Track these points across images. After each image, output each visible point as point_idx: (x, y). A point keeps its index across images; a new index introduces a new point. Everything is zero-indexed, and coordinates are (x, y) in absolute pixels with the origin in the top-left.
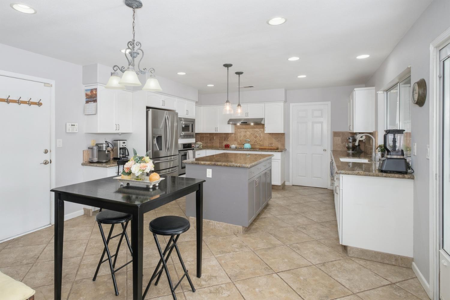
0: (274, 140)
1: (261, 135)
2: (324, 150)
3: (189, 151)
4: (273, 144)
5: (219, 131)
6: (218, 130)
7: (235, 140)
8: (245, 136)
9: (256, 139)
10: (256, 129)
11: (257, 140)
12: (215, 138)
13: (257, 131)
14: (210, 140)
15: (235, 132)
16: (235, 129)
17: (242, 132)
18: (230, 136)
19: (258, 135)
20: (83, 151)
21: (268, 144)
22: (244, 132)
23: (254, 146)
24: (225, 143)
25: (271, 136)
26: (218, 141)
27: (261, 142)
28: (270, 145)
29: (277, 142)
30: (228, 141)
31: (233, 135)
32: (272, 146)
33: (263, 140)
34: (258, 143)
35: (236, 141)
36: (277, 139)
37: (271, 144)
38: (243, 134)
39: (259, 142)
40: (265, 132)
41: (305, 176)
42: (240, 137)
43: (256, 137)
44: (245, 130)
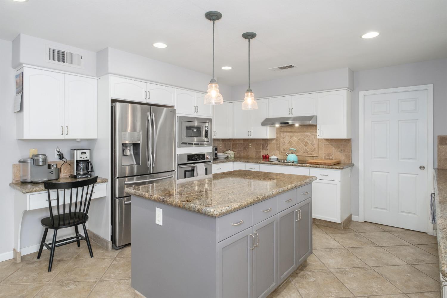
0: (334, 149)
1: (313, 142)
2: (420, 168)
3: (197, 165)
4: (333, 156)
5: (253, 137)
6: (252, 135)
7: (277, 149)
8: (290, 143)
9: (306, 148)
10: (305, 133)
11: (308, 150)
12: (250, 146)
13: (307, 136)
14: (244, 148)
15: (277, 137)
16: (277, 133)
17: (287, 137)
18: (270, 144)
19: (309, 142)
20: (13, 165)
21: (324, 155)
22: (290, 137)
23: (303, 157)
24: (263, 153)
25: (328, 144)
26: (255, 149)
27: (313, 153)
28: (327, 158)
29: (338, 153)
30: (268, 150)
31: (274, 142)
32: (330, 159)
33: (316, 149)
34: (309, 154)
35: (278, 150)
36: (339, 147)
37: (329, 155)
38: (287, 139)
39: (311, 153)
40: (318, 137)
41: (386, 209)
42: (284, 145)
43: (306, 144)
44: (291, 134)
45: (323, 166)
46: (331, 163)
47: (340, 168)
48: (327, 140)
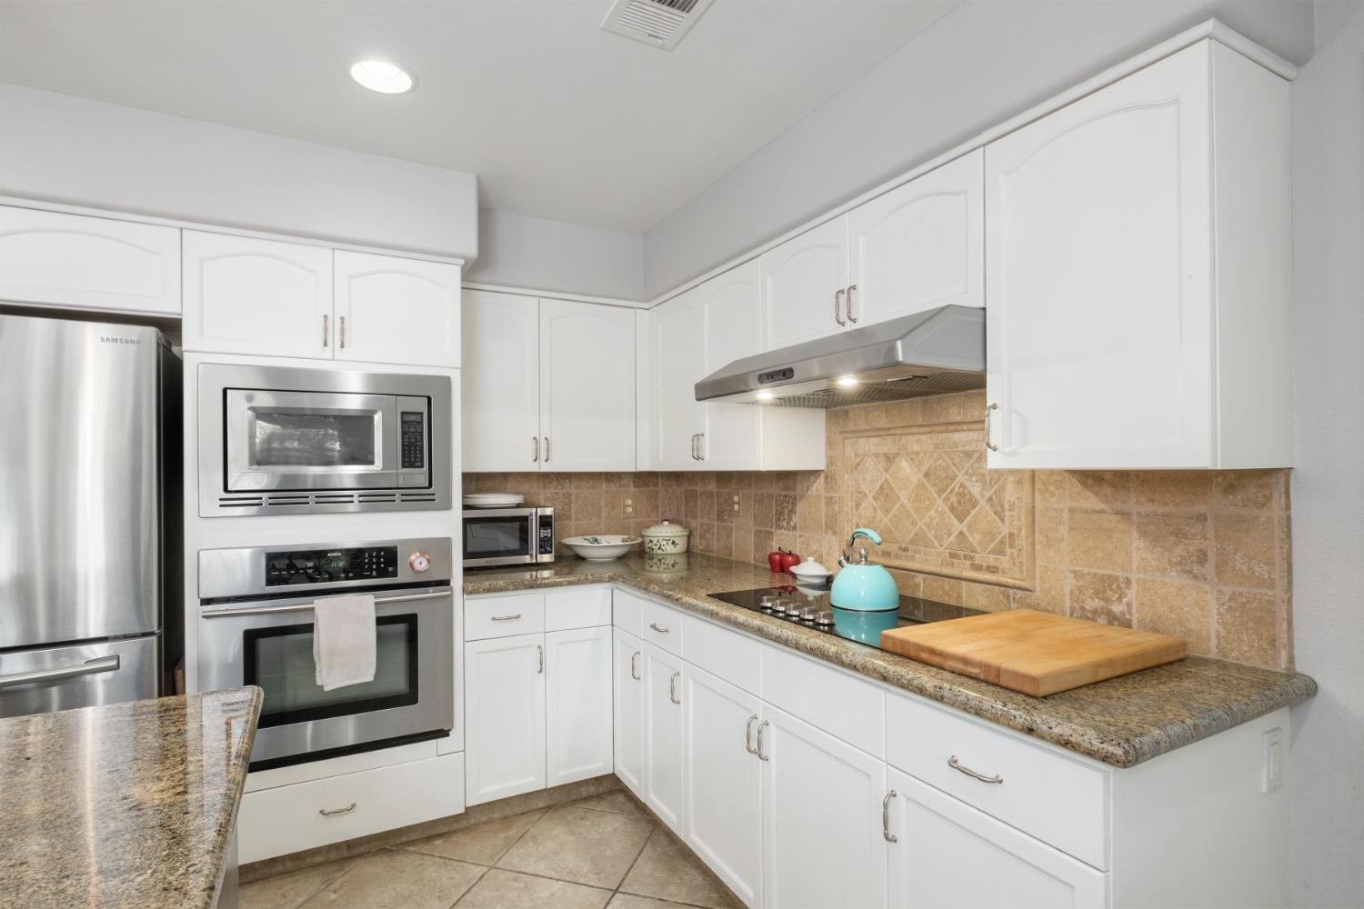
0: (1137, 542)
1: (1001, 490)
4: (1131, 595)
6: (707, 456)
7: (831, 526)
8: (885, 494)
9: (963, 527)
10: (956, 436)
11: (974, 539)
12: (736, 507)
13: (968, 455)
14: (720, 518)
15: (831, 461)
16: (830, 443)
17: (870, 462)
18: (802, 496)
19: (976, 490)
21: (1070, 583)
22: (882, 459)
23: (946, 584)
25: (1100, 506)
26: (751, 524)
27: (1004, 561)
28: (1092, 604)
29: (1175, 579)
30: (794, 528)
31: (818, 486)
32: (1113, 619)
33: (1022, 542)
34: (978, 568)
35: (835, 533)
36: (1180, 535)
37: (1107, 586)
38: (872, 476)
39: (991, 559)
40: (994, 461)
42: (858, 506)
43: (963, 506)
44: (887, 445)
45: (970, 693)
46: (1034, 680)
47: (1096, 744)
48: (1092, 479)
